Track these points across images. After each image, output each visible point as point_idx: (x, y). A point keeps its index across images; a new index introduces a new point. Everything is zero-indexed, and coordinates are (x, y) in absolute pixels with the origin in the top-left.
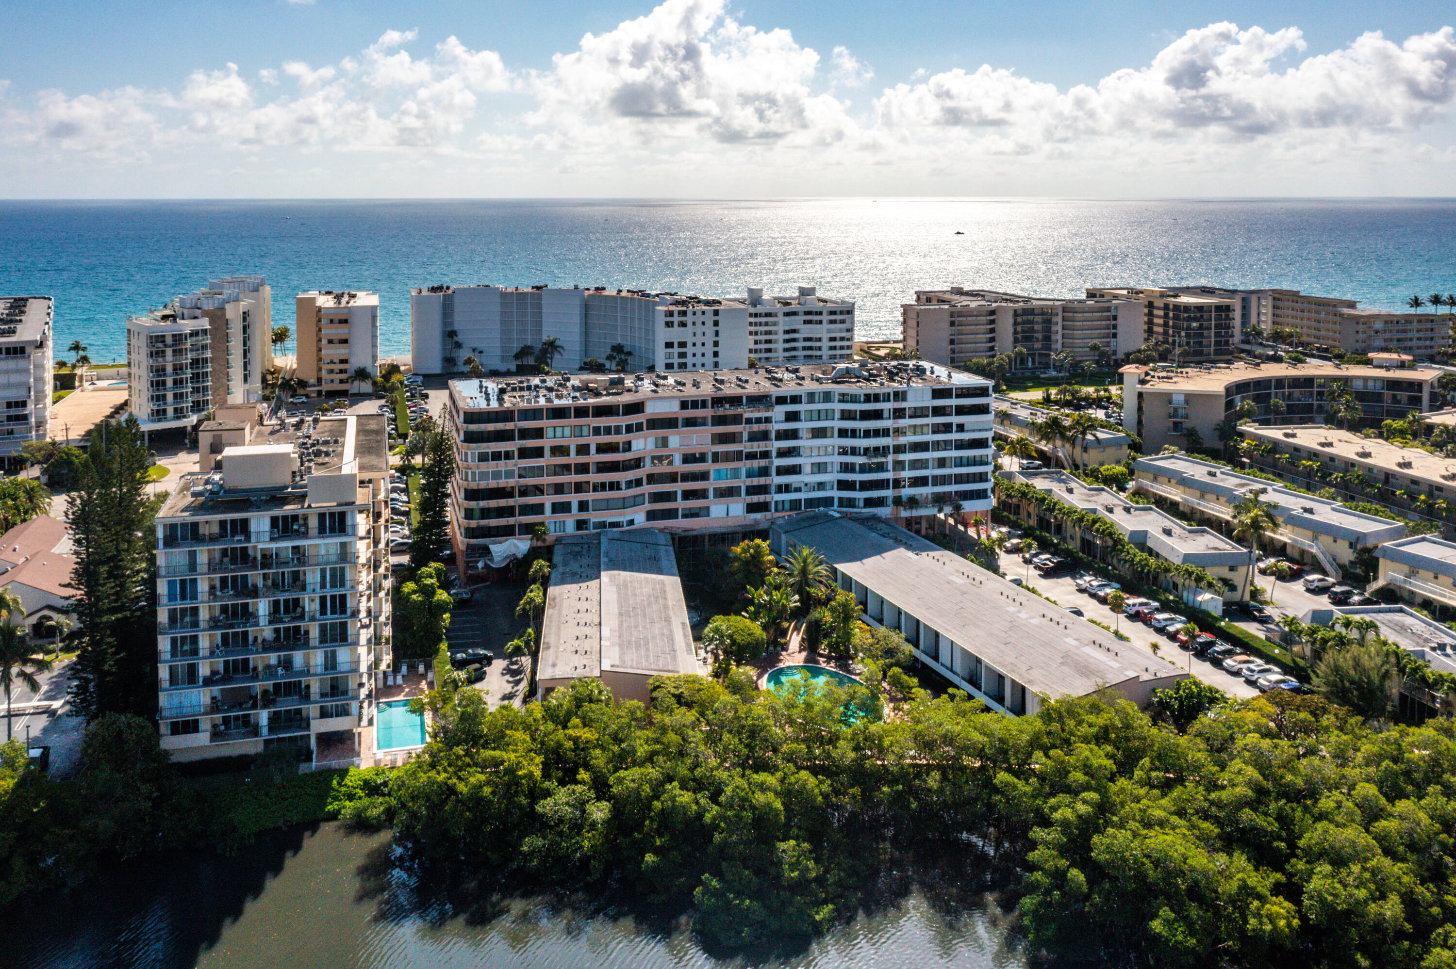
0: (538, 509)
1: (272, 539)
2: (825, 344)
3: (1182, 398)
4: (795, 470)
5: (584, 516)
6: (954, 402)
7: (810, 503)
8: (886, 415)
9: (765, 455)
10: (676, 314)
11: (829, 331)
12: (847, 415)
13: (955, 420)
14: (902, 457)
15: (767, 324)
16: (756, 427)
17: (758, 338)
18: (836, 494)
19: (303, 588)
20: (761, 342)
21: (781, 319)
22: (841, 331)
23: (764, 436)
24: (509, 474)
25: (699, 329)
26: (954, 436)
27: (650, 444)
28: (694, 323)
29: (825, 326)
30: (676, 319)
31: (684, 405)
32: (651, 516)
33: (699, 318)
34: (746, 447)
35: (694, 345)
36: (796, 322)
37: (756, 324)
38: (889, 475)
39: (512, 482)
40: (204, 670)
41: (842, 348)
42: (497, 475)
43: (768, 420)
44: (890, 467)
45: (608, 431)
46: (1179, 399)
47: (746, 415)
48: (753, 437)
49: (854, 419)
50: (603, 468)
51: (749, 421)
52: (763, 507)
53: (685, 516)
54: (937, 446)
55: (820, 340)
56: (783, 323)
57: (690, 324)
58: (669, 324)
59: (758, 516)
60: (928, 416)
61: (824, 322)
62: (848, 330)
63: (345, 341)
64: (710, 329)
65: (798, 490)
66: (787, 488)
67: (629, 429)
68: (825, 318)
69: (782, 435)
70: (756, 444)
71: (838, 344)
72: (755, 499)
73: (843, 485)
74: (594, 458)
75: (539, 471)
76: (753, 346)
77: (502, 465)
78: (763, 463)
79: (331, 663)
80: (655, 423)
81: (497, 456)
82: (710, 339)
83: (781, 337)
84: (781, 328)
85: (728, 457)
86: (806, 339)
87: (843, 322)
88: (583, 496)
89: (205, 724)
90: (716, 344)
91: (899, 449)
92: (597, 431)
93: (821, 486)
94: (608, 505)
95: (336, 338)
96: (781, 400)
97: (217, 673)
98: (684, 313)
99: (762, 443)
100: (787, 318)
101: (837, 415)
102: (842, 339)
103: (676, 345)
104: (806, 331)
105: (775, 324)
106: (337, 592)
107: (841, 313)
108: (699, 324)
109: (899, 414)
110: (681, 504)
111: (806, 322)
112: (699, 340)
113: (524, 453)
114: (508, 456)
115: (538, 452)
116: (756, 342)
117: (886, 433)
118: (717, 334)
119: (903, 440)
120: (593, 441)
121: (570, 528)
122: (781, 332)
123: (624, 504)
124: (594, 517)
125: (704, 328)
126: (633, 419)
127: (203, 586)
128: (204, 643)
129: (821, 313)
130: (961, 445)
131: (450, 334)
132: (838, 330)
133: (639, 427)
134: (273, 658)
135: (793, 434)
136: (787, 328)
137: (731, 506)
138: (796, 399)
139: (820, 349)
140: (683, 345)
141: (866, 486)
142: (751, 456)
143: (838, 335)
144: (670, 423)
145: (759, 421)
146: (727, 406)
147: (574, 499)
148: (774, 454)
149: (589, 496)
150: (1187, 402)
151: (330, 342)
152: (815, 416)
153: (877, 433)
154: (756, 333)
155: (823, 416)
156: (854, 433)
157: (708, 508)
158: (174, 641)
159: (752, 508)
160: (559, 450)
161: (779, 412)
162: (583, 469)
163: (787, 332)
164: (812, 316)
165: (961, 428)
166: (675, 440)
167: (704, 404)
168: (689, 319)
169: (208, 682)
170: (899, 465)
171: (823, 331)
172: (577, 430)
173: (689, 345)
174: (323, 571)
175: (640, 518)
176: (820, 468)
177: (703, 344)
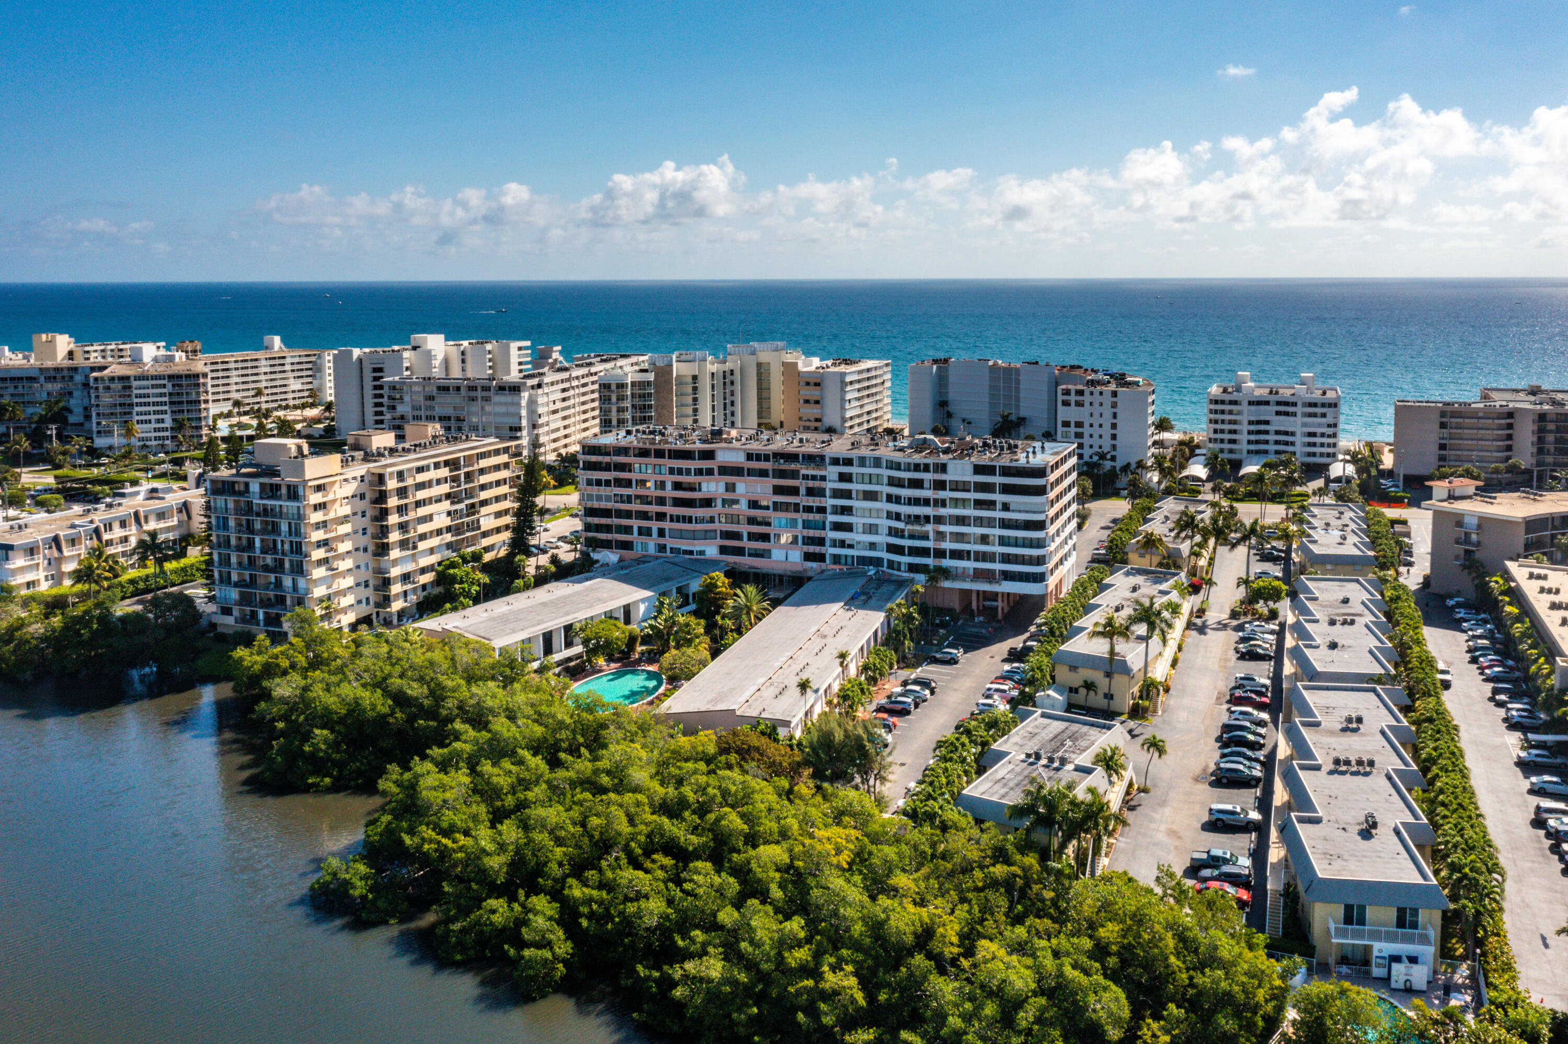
0: (628, 530)
1: (261, 498)
2: (1299, 439)
3: (1475, 521)
4: (848, 528)
5: (662, 541)
6: (997, 480)
7: (863, 561)
8: (926, 485)
9: (822, 510)
10: (1073, 393)
11: (1304, 425)
12: (892, 482)
13: (999, 498)
14: (942, 528)
15: (1231, 412)
16: (811, 484)
17: (1219, 426)
18: (886, 556)
19: (280, 535)
20: (1222, 431)
21: (1245, 407)
22: (1319, 425)
23: (820, 493)
24: (608, 499)
25: (1097, 410)
26: (998, 514)
27: (721, 488)
28: (1091, 404)
29: (1299, 419)
30: (1073, 398)
31: (750, 457)
32: (723, 550)
33: (1097, 399)
34: (803, 500)
35: (1091, 425)
36: (1267, 413)
37: (1216, 412)
38: (930, 544)
39: (609, 505)
40: (235, 577)
41: (1322, 445)
42: (599, 498)
43: (823, 478)
44: (931, 536)
45: (680, 472)
46: (1471, 522)
47: (803, 472)
48: (811, 492)
49: (903, 486)
50: (678, 502)
51: (806, 477)
52: (821, 558)
53: (750, 555)
54: (979, 521)
55: (1293, 434)
56: (1247, 414)
57: (1087, 404)
58: (1066, 403)
59: (814, 565)
60: (969, 491)
61: (1299, 415)
62: (1329, 426)
63: (817, 402)
64: (1107, 411)
65: (851, 546)
66: (843, 544)
67: (699, 472)
68: (1299, 410)
69: (837, 494)
70: (811, 498)
71: (1318, 440)
72: (812, 549)
73: (892, 548)
74: (669, 492)
75: (629, 499)
76: (1213, 436)
77: (603, 491)
78: (818, 517)
79: (295, 588)
80: (725, 470)
81: (599, 483)
82: (1107, 421)
83: (1245, 427)
84: (1245, 418)
85: (784, 507)
86: (1278, 433)
87: (1324, 415)
88: (661, 524)
89: (236, 612)
90: (1114, 426)
91: (939, 520)
92: (672, 471)
93: (873, 546)
94: (681, 535)
95: (813, 398)
96: (835, 461)
97: (244, 580)
98: (1080, 393)
99: (817, 499)
100: (1253, 408)
101: (885, 481)
102: (1323, 435)
103: (1073, 425)
104: (1279, 423)
105: (1239, 413)
106: (298, 540)
107: (1323, 405)
108: (1096, 405)
109: (940, 485)
110: (745, 543)
111: (1278, 413)
112: (1096, 421)
113: (619, 483)
114: (608, 483)
115: (628, 483)
116: (1215, 431)
117: (926, 502)
118: (1115, 416)
119: (942, 511)
120: (669, 480)
121: (652, 550)
122: (1245, 422)
123: (693, 536)
124: (670, 543)
125: (1101, 409)
126: (705, 464)
127: (232, 523)
128: (234, 560)
129: (1294, 404)
130: (1005, 524)
131: (943, 404)
132: (1318, 425)
133: (710, 472)
134: (272, 577)
135: (847, 494)
136: (1253, 418)
137: (790, 552)
138: (848, 462)
139: (1293, 444)
140: (1079, 424)
141: (915, 552)
142: (809, 509)
143: (1319, 430)
144: (736, 471)
145: (814, 478)
146: (782, 461)
147: (655, 525)
148: (829, 510)
149: (667, 525)
150: (1479, 526)
151: (807, 401)
152: (867, 479)
153: (916, 502)
154: (1216, 422)
155: (874, 480)
156: (897, 500)
157: (769, 551)
158: (220, 554)
159: (808, 557)
160: (643, 483)
161: (832, 471)
162: (661, 501)
163: (1251, 423)
164: (1285, 407)
165: (1006, 507)
166: (742, 486)
167: (767, 458)
168: (1087, 398)
169: (236, 585)
170: (940, 536)
171: (1297, 424)
172: (657, 468)
173: (1086, 425)
174: (290, 524)
175: (711, 550)
176: (871, 529)
177: (1101, 426)
